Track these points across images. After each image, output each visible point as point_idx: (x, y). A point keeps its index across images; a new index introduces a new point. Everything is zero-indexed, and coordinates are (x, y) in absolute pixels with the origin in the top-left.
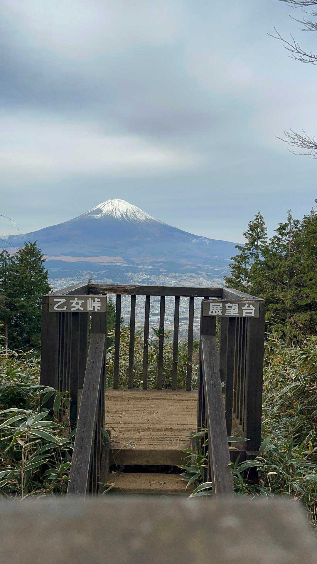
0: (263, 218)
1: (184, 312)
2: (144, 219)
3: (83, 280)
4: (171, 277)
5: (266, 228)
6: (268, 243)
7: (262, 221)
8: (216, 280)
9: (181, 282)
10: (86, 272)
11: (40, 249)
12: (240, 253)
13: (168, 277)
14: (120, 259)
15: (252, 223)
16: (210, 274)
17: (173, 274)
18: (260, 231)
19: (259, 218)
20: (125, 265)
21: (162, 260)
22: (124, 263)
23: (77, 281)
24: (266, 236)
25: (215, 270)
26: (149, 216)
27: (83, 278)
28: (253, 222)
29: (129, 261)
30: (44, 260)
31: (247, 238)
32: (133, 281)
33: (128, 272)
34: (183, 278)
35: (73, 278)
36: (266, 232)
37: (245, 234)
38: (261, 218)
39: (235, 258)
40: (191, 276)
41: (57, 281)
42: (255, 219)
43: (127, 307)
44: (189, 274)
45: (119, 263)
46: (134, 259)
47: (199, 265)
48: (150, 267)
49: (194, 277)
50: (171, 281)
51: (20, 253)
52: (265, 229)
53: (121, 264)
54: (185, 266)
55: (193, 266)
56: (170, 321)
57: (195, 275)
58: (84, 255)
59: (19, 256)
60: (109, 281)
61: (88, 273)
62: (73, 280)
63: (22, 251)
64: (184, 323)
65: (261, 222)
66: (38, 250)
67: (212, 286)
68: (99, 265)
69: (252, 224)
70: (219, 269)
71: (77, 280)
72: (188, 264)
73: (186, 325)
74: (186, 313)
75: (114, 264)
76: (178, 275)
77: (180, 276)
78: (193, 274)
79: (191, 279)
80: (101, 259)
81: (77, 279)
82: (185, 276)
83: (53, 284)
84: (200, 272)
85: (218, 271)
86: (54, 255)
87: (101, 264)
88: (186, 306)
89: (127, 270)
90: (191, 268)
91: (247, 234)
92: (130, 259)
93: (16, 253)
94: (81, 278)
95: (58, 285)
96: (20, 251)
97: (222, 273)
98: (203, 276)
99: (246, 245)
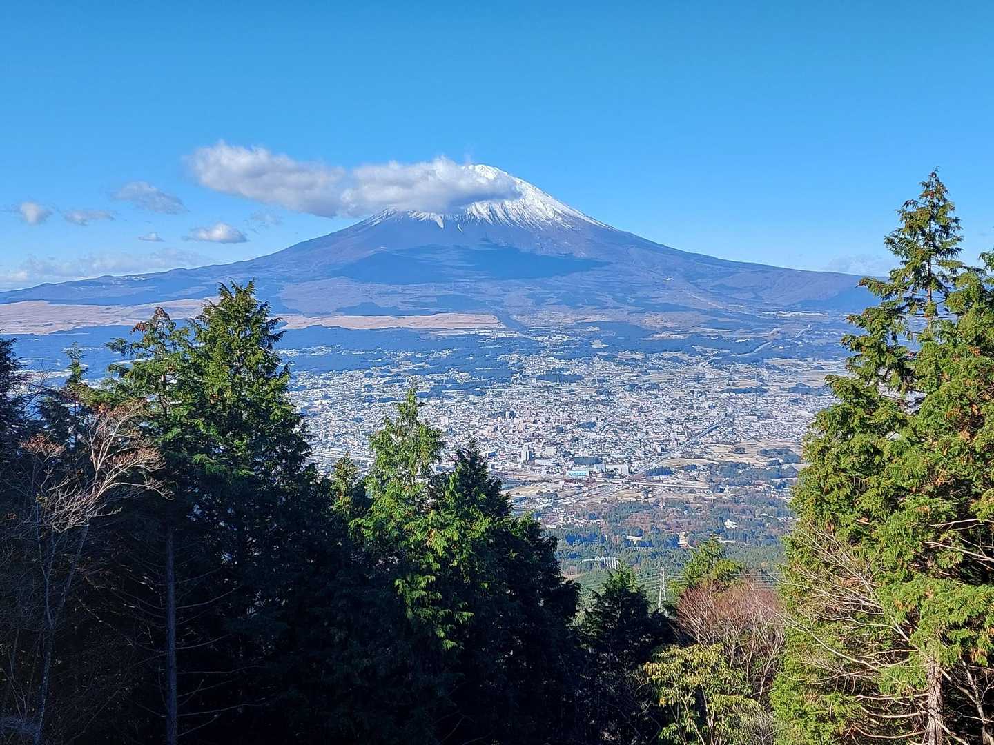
0: (946, 191)
1: (660, 454)
2: (551, 215)
3: (395, 376)
4: (621, 362)
5: (956, 220)
6: (965, 267)
7: (945, 200)
8: (741, 367)
9: (649, 374)
10: (402, 355)
11: (266, 305)
12: (877, 302)
13: (614, 361)
14: (489, 317)
15: (910, 206)
16: (727, 351)
17: (626, 355)
18: (936, 231)
19: (934, 188)
20: (501, 335)
21: (597, 318)
22: (499, 330)
23: (379, 378)
24: (959, 245)
25: (738, 341)
26: (562, 208)
27: (395, 371)
28: (914, 203)
29: (511, 325)
30: (278, 335)
31: (896, 253)
32: (524, 376)
33: (511, 352)
34: (653, 364)
35: (368, 371)
36: (958, 234)
37: (890, 241)
38: (940, 189)
39: (859, 318)
40: (675, 359)
41: (330, 379)
42: (922, 193)
43: (508, 443)
44: (667, 355)
45: (487, 329)
46: (524, 319)
47: (697, 330)
48: (566, 338)
49: (681, 361)
50: (623, 374)
51: (207, 316)
52: (953, 224)
53: (491, 331)
54: (657, 334)
55: (679, 333)
56: (622, 477)
57: (686, 357)
58: (395, 312)
59: (206, 327)
60: (461, 377)
61: (407, 358)
62: (370, 375)
63: (213, 310)
64: (659, 481)
65: (941, 204)
66: (258, 308)
67: (731, 383)
68: (437, 336)
69: (910, 209)
70: (749, 337)
71: (381, 377)
72: (665, 328)
73: (664, 487)
74: (663, 457)
75: (471, 333)
76: (639, 356)
77: (646, 360)
78: (679, 354)
79: (674, 368)
80: (438, 322)
81: (381, 374)
82: (660, 359)
83: (319, 386)
84: (698, 348)
85: (746, 343)
86: (319, 314)
87: (441, 334)
88: (662, 436)
89: (507, 346)
90: (674, 337)
91: (896, 240)
92: (514, 317)
93: (197, 318)
94: (389, 371)
95: (330, 389)
96: (207, 310)
97: (758, 349)
98: (706, 359)
99: (895, 274)
